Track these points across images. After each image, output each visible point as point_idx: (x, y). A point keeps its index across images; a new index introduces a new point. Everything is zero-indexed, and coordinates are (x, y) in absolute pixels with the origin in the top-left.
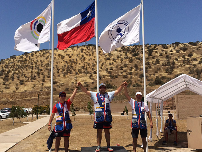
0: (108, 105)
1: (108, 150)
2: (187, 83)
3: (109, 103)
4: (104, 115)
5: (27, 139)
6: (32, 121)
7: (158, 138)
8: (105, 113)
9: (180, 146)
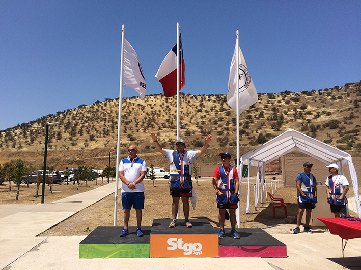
0: (187, 167)
1: (186, 225)
2: (296, 141)
3: (188, 166)
4: (181, 180)
5: (91, 207)
6: (101, 185)
7: (256, 210)
8: (182, 177)
9: (284, 222)
